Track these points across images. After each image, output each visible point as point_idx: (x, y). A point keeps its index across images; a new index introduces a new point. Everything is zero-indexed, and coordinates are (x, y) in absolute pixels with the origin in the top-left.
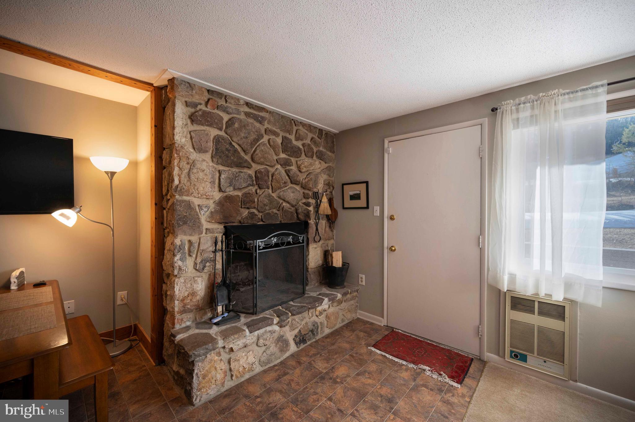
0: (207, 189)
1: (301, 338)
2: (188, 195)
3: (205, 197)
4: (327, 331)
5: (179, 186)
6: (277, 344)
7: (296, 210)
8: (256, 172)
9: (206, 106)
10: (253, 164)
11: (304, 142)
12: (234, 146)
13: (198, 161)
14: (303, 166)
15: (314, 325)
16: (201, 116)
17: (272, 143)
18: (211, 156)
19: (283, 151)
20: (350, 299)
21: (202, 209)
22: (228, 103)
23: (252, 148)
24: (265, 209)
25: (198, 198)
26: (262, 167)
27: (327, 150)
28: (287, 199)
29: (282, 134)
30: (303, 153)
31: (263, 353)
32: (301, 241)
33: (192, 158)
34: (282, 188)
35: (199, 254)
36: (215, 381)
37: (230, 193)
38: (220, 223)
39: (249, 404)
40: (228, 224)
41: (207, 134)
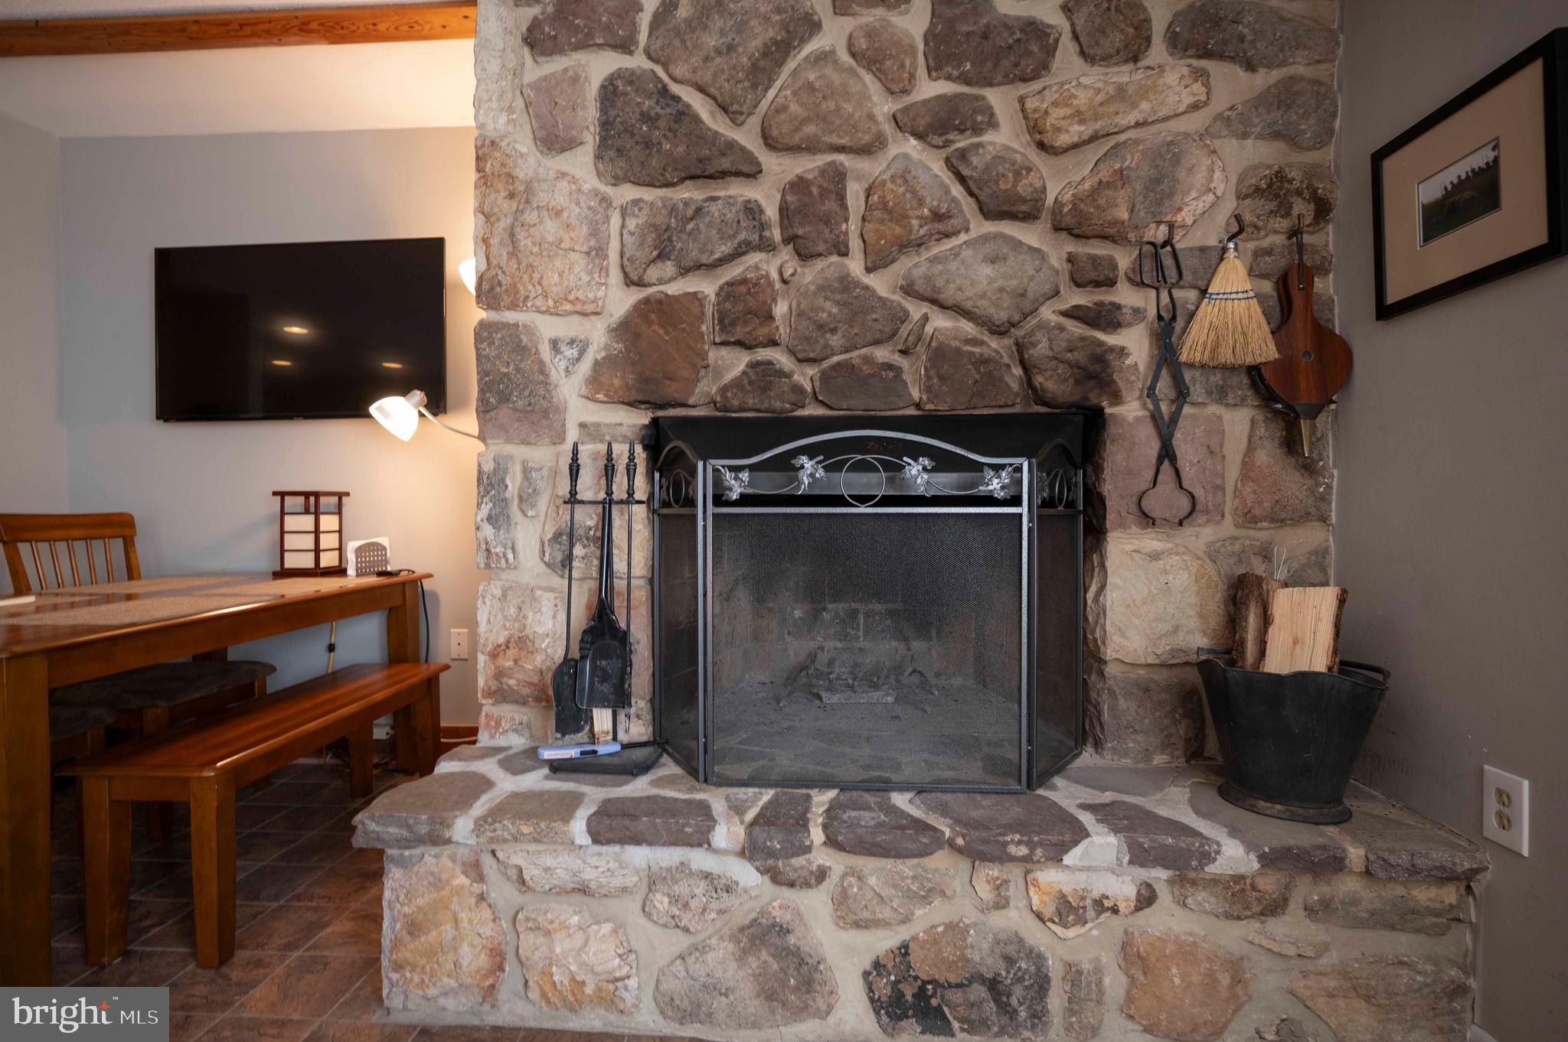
0: (572, 278)
2: (513, 306)
3: (568, 307)
5: (487, 276)
6: (745, 951)
7: (1021, 350)
8: (783, 191)
10: (768, 160)
12: (676, 97)
13: (541, 181)
14: (1064, 114)
17: (868, 46)
18: (592, 155)
19: (936, 64)
20: (1376, 914)
24: (826, 346)
25: (547, 313)
26: (815, 164)
28: (949, 295)
30: (1067, 47)
31: (673, 962)
32: (998, 493)
33: (522, 175)
34: (924, 245)
35: (551, 509)
36: (455, 965)
37: (666, 288)
38: (629, 406)
40: (667, 413)
41: (574, 79)
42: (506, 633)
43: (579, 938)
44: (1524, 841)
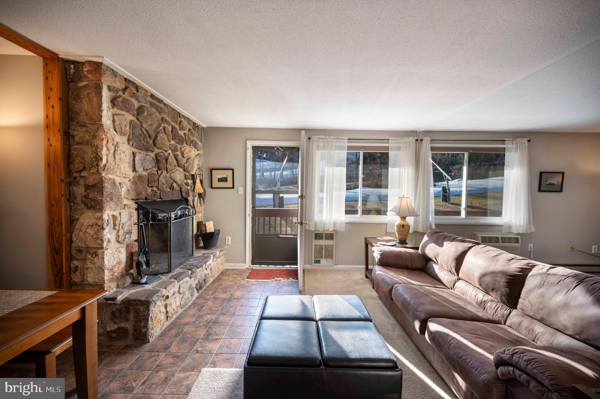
0: (127, 169)
1: (200, 286)
2: (112, 174)
3: (124, 176)
4: (211, 280)
5: (107, 165)
6: (189, 291)
7: (181, 189)
8: (156, 155)
9: (124, 94)
10: (155, 149)
11: (185, 132)
12: (143, 131)
13: (120, 143)
14: (185, 152)
15: (205, 276)
16: (122, 102)
17: (166, 131)
18: (127, 138)
19: (173, 138)
20: (222, 255)
21: (122, 187)
22: (139, 92)
23: (154, 134)
24: (163, 188)
25: (119, 176)
26: (160, 152)
27: (198, 140)
28: (176, 180)
29: (172, 123)
30: (185, 141)
31: (182, 299)
33: (116, 140)
34: (173, 170)
35: (121, 227)
36: (160, 321)
37: (140, 173)
38: (133, 200)
39: (192, 326)
40: (138, 201)
41: (126, 119)
42: (116, 261)
43: (175, 302)
44: (230, 243)
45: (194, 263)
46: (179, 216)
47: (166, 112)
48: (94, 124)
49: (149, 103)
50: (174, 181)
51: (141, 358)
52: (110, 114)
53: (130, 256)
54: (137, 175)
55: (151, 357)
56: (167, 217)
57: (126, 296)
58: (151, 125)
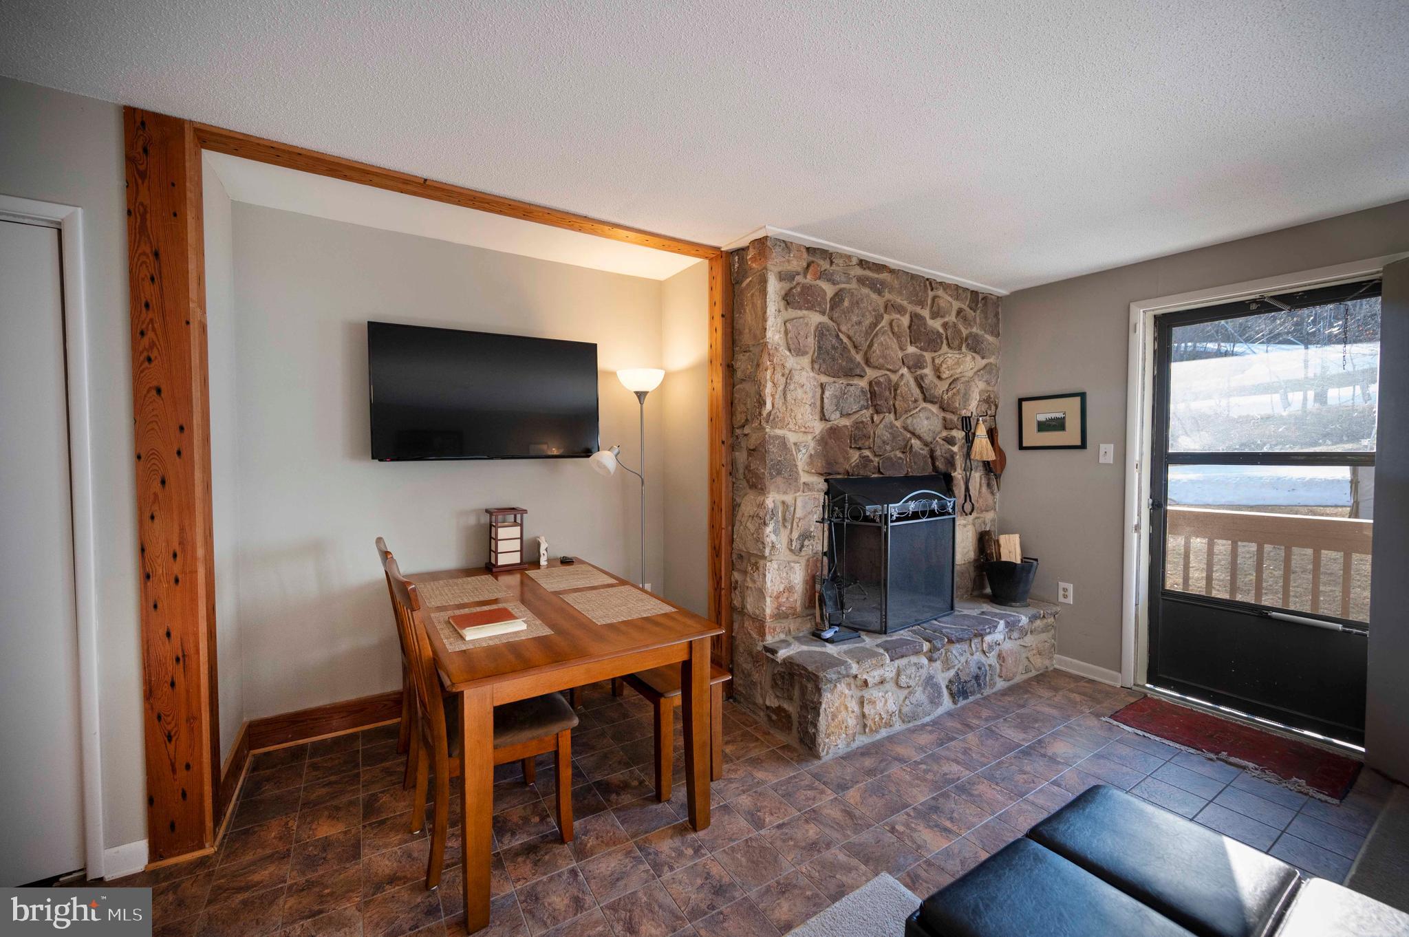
0: (807, 417)
1: (960, 687)
2: (782, 428)
3: (803, 429)
4: (1001, 684)
5: (773, 413)
6: (924, 689)
7: (932, 452)
8: (870, 383)
9: (805, 277)
10: (868, 370)
11: (946, 320)
12: (841, 339)
13: (795, 370)
14: (944, 366)
15: (980, 668)
16: (801, 294)
17: (896, 329)
18: (810, 359)
19: (913, 341)
20: (1042, 629)
21: (800, 451)
22: (834, 265)
23: (866, 340)
24: (885, 450)
25: (794, 431)
26: (880, 374)
27: (985, 331)
28: (917, 432)
29: (910, 308)
30: (945, 342)
31: (904, 701)
32: (951, 511)
33: (788, 366)
34: (910, 411)
35: (795, 524)
36: (846, 727)
37: (835, 423)
38: (822, 474)
39: (909, 770)
40: (831, 477)
41: (807, 324)
42: (783, 585)
43: (884, 700)
44: (1070, 600)
45: (947, 628)
46: (911, 513)
47: (895, 288)
48: (758, 344)
49: (855, 280)
50: (913, 434)
51: (797, 780)
52: (780, 321)
53: (812, 581)
54: (828, 426)
55: (811, 788)
56: (880, 513)
57: (791, 653)
58: (859, 323)
